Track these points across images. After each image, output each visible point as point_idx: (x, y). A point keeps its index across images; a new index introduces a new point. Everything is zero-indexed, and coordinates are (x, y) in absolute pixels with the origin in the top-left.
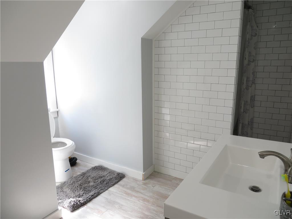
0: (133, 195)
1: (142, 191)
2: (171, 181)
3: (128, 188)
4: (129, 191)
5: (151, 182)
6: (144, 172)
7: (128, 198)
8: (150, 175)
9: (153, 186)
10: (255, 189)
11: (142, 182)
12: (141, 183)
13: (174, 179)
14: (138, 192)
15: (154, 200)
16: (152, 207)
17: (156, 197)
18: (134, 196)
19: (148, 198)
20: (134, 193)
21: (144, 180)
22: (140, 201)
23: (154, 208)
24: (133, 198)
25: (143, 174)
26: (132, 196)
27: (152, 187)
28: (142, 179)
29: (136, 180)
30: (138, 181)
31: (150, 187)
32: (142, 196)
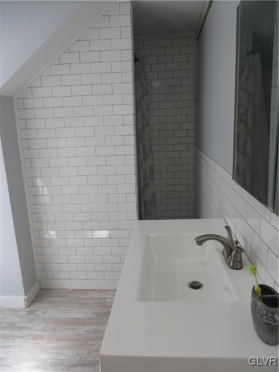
0: (15, 336)
1: (29, 325)
2: (68, 297)
3: (4, 328)
4: (7, 332)
5: (39, 306)
6: (26, 296)
7: (9, 344)
8: (36, 296)
9: (43, 312)
10: (195, 286)
11: (26, 311)
12: (25, 313)
13: (71, 292)
14: (21, 328)
15: (50, 332)
16: (49, 345)
17: (52, 327)
18: (18, 337)
19: (39, 333)
20: (16, 333)
21: (29, 307)
22: (29, 341)
23: (52, 345)
24: (17, 340)
25: (25, 299)
26: (13, 338)
27: (43, 314)
28: (24, 307)
29: (14, 311)
30: (19, 311)
31: (39, 314)
32: (30, 332)
